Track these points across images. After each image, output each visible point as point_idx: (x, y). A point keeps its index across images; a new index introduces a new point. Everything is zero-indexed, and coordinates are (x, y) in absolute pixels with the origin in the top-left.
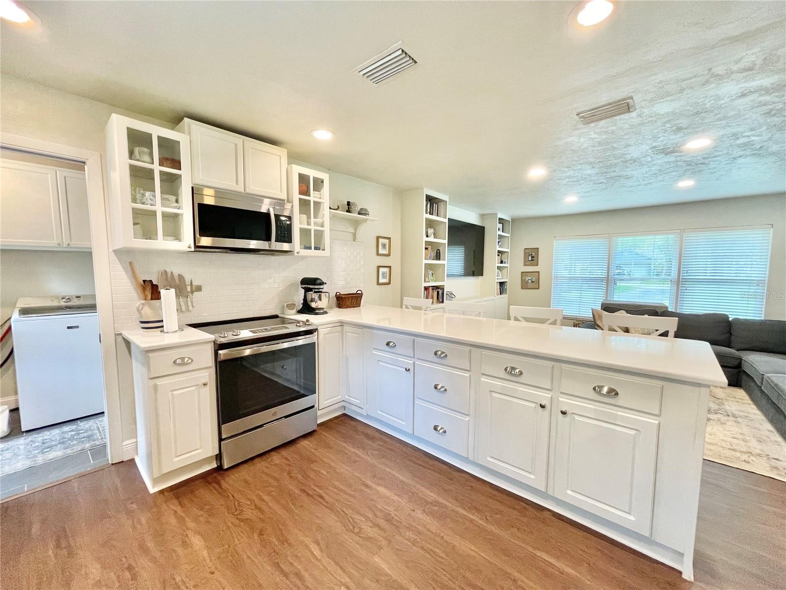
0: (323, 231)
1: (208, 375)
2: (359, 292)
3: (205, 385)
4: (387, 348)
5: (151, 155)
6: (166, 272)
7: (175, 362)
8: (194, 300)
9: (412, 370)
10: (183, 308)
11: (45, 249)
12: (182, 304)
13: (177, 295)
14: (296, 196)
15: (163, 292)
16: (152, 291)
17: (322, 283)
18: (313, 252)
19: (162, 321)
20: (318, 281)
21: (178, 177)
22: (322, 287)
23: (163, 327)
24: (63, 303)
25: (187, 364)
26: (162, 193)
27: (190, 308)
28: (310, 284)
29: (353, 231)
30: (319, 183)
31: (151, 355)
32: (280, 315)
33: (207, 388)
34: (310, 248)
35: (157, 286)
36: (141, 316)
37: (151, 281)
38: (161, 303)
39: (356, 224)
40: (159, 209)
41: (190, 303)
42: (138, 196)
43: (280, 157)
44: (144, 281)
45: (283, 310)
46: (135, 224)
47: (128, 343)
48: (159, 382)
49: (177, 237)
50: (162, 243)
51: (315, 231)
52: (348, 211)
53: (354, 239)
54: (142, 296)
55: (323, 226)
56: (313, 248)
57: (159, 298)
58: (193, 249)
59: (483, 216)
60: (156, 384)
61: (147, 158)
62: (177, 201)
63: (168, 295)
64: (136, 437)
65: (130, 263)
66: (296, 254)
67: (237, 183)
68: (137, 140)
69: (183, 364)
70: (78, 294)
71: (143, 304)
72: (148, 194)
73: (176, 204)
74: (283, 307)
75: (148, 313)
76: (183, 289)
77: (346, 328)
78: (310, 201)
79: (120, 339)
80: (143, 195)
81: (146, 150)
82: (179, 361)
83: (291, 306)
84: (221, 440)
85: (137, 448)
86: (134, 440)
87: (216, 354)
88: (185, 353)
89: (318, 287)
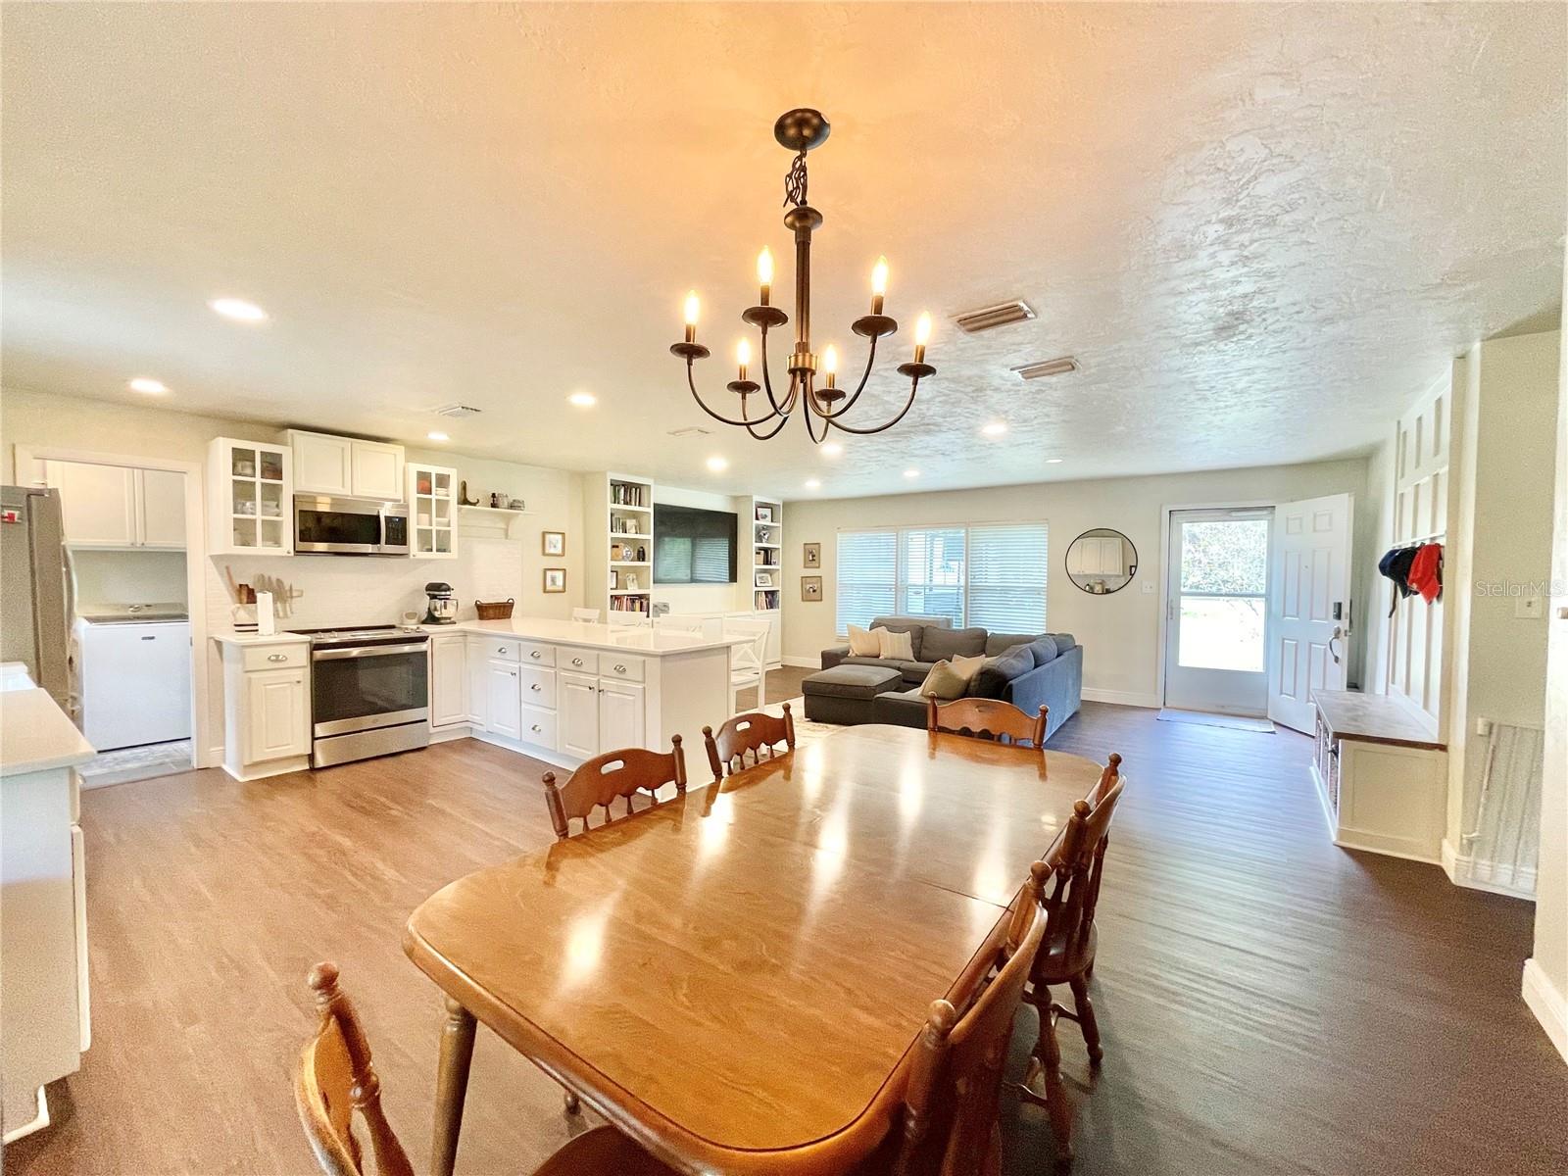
0: (449, 532)
1: (304, 675)
2: (511, 601)
3: (299, 682)
4: (499, 655)
5: (254, 468)
6: (263, 576)
7: (269, 658)
8: (294, 606)
9: (518, 674)
10: (281, 614)
11: (114, 549)
12: (280, 609)
13: (275, 601)
14: (414, 496)
15: (259, 596)
16: (249, 595)
17: (449, 589)
18: (434, 555)
19: (257, 625)
20: (444, 587)
21: (278, 488)
22: (448, 593)
23: (257, 630)
24: (130, 612)
25: (282, 661)
26: (263, 498)
27: (289, 613)
28: (436, 590)
29: (504, 526)
30: (443, 481)
31: (248, 650)
32: (397, 626)
33: (301, 686)
34: (431, 550)
35: (253, 590)
36: (235, 620)
37: (247, 585)
38: (256, 607)
39: (508, 519)
40: (259, 517)
41: (288, 609)
42: (239, 507)
43: (395, 455)
44: (241, 585)
45: (402, 621)
46: (235, 530)
47: (219, 644)
48: (253, 676)
49: (277, 542)
50: (260, 549)
51: (438, 532)
52: (494, 505)
53: (507, 536)
54: (236, 598)
55: (449, 526)
56: (434, 549)
57: (255, 602)
58: (292, 554)
59: (736, 499)
60: (250, 679)
61: (249, 471)
62: (277, 506)
63: (264, 599)
64: (224, 745)
65: (227, 568)
66: (411, 556)
67: (343, 486)
68: (241, 457)
69: (277, 660)
70: (149, 603)
71: (239, 608)
72: (248, 504)
73: (276, 510)
74: (402, 617)
75: (243, 617)
76: (281, 594)
77: (470, 638)
78: (431, 500)
79: (212, 642)
80: (244, 505)
81: (248, 463)
82: (273, 658)
83: (410, 616)
84: (314, 739)
85: (224, 755)
86: (221, 748)
87: (311, 654)
88: (281, 651)
89: (443, 593)
